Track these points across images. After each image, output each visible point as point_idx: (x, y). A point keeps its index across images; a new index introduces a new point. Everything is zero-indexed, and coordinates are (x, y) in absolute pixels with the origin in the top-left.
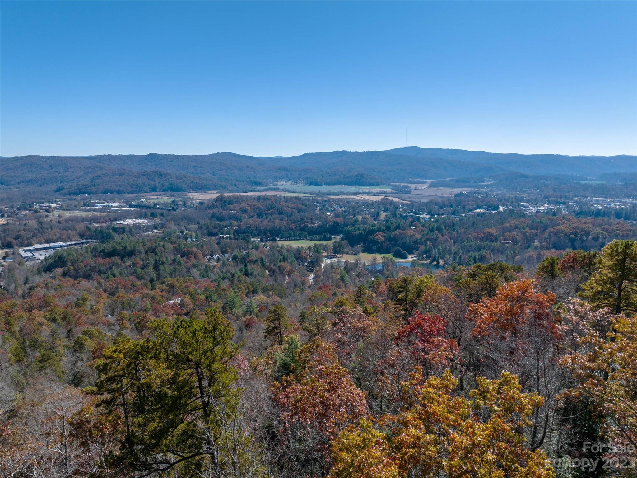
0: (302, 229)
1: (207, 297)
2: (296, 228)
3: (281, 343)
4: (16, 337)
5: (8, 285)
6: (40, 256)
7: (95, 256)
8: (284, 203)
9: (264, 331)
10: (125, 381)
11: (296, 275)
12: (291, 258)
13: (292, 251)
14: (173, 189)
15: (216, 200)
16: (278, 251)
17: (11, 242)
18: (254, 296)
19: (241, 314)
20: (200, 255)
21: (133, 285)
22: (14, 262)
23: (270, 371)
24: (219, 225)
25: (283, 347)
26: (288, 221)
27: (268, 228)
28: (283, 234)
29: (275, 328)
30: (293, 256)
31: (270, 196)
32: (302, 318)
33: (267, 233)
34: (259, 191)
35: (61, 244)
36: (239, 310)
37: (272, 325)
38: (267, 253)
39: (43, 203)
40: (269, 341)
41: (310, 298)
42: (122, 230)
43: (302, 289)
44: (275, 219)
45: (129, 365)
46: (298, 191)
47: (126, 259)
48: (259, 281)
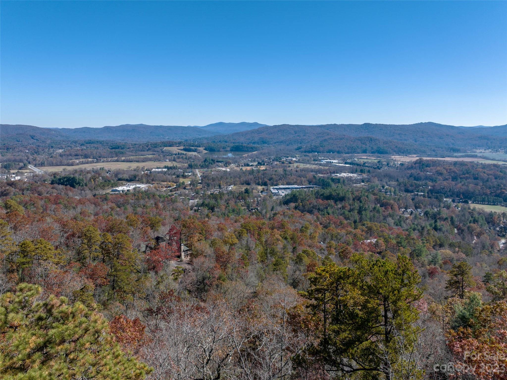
0: (497, 196)
1: (398, 243)
2: (490, 194)
3: (461, 296)
4: (262, 245)
5: (262, 210)
6: (283, 193)
7: (317, 198)
8: (481, 170)
9: (447, 282)
10: (328, 294)
11: (485, 238)
12: (481, 221)
13: (484, 215)
14: (380, 152)
15: (416, 163)
16: (469, 212)
17: (266, 182)
18: (441, 249)
19: (426, 262)
20: (396, 206)
21: (341, 223)
22: (267, 195)
23: (447, 319)
24: (416, 184)
25: (464, 301)
26: (483, 186)
27: (461, 191)
28: (476, 198)
29: (457, 282)
30: (484, 219)
31: (467, 162)
32: (487, 279)
33: (460, 195)
34: (456, 157)
35: (296, 186)
36: (425, 259)
37: (455, 278)
38: (457, 212)
39: (288, 157)
40: (449, 292)
41: (498, 262)
42: (338, 181)
43: (491, 252)
44: (469, 183)
45: (332, 283)
46: (497, 159)
47: (338, 203)
48: (446, 237)
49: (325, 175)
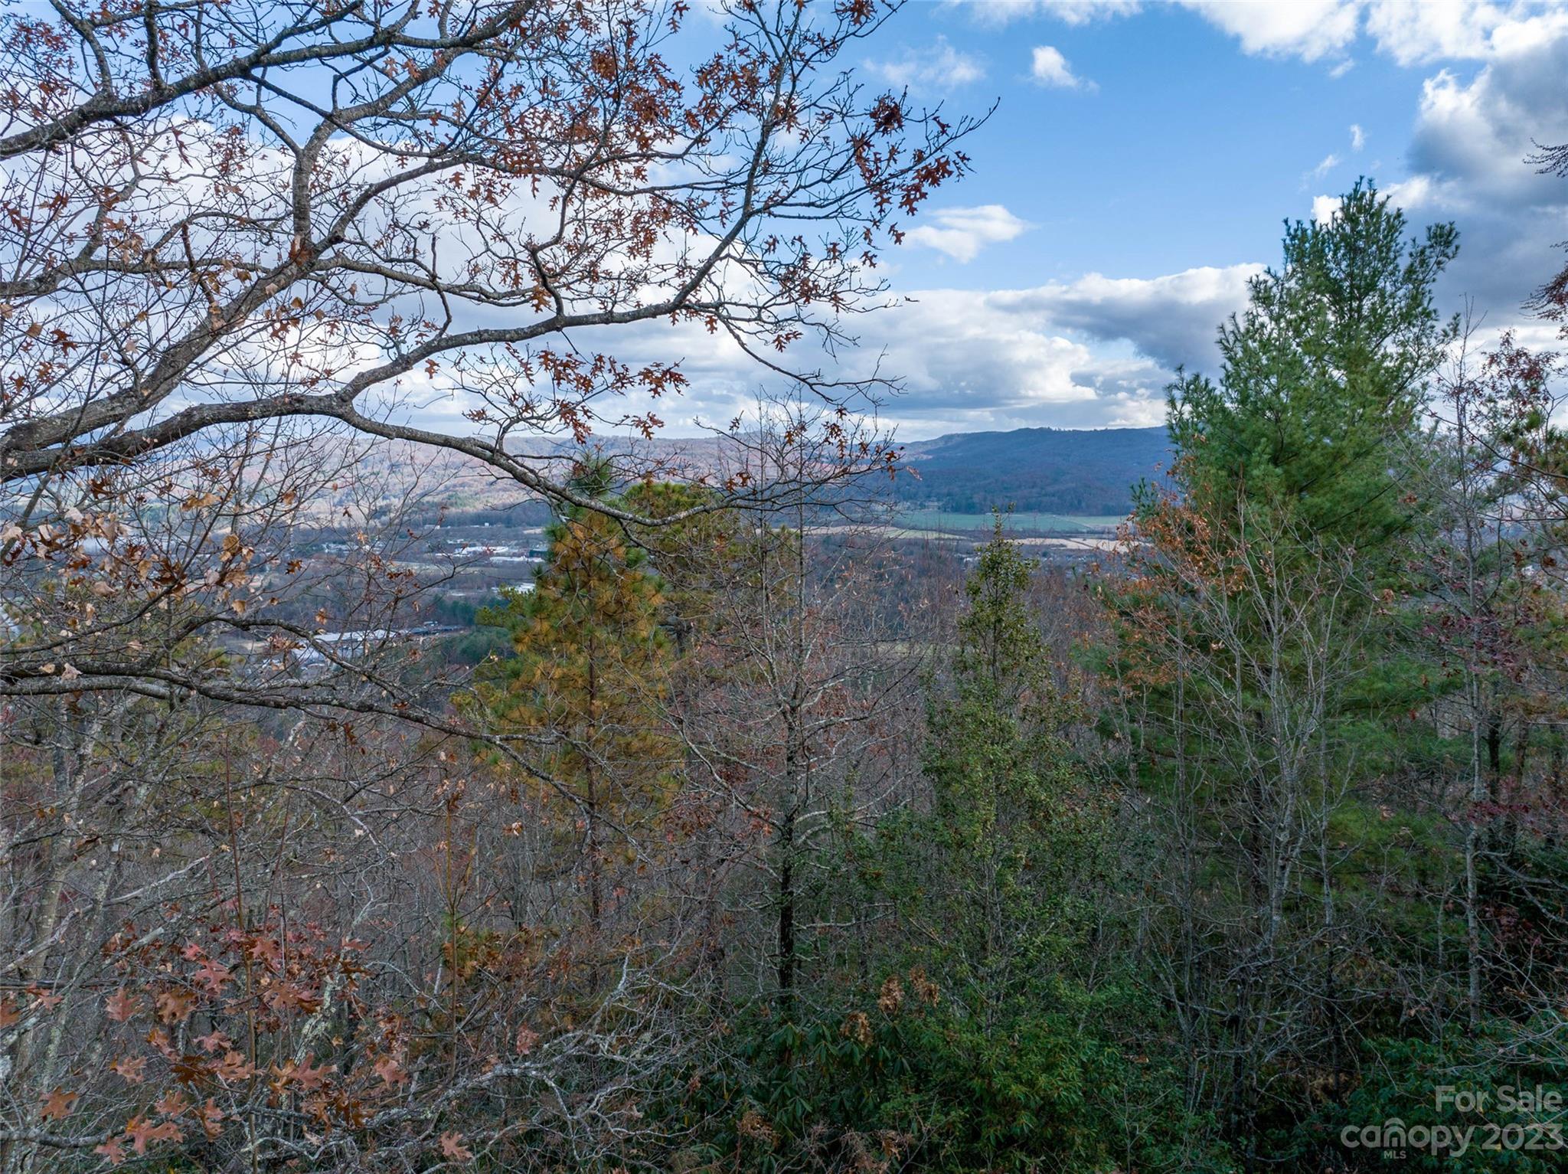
31: (854, 536)
34: (828, 524)
46: (923, 526)
49: (472, 594)
